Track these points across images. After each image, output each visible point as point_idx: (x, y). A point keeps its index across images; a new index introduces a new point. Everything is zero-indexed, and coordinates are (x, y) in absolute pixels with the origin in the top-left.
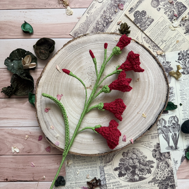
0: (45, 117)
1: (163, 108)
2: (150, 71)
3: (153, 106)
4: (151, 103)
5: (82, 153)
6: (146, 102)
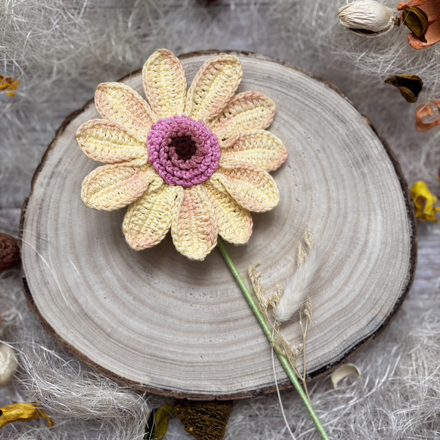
0: (43, 222)
1: (374, 333)
2: (379, 217)
3: (351, 315)
4: (347, 306)
5: (101, 365)
6: (335, 296)
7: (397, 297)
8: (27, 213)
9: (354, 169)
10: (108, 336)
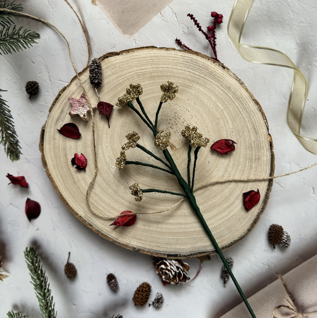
7: (234, 240)
8: (61, 96)
9: (248, 161)
10: (74, 182)
